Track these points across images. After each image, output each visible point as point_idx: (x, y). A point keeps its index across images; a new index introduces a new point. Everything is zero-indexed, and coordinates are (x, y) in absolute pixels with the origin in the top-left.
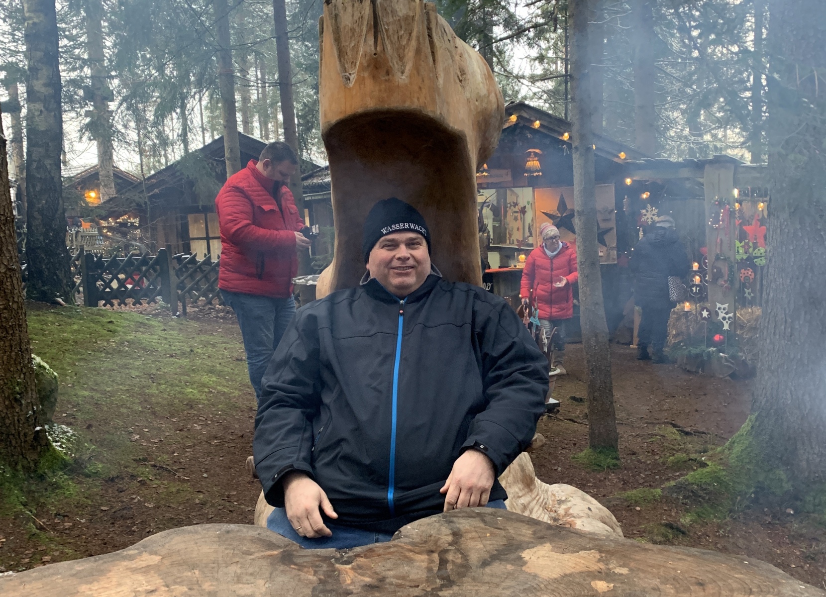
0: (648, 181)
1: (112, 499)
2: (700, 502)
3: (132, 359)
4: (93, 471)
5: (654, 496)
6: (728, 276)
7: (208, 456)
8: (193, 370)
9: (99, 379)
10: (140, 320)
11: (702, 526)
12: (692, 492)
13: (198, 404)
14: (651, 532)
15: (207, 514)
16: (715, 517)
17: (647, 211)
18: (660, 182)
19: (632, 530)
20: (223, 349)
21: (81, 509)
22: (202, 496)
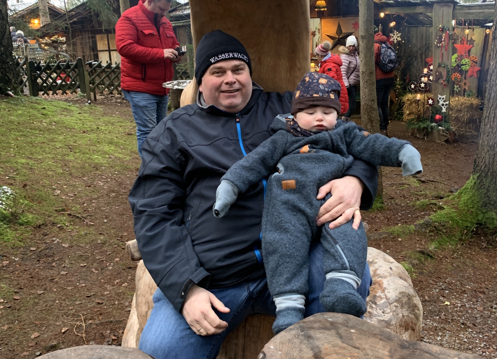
0: (394, 14)
1: (39, 242)
2: (440, 234)
3: (57, 134)
4: (25, 221)
5: (410, 231)
6: (446, 77)
7: (108, 206)
8: (98, 142)
9: (33, 150)
10: (64, 106)
11: (443, 251)
12: (435, 227)
13: (101, 166)
14: (410, 257)
15: (106, 251)
16: (451, 244)
17: (394, 35)
18: (402, 15)
19: (397, 256)
20: (119, 127)
21: (16, 250)
22: (102, 238)
